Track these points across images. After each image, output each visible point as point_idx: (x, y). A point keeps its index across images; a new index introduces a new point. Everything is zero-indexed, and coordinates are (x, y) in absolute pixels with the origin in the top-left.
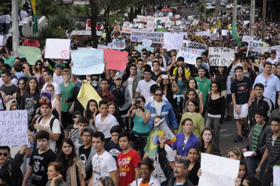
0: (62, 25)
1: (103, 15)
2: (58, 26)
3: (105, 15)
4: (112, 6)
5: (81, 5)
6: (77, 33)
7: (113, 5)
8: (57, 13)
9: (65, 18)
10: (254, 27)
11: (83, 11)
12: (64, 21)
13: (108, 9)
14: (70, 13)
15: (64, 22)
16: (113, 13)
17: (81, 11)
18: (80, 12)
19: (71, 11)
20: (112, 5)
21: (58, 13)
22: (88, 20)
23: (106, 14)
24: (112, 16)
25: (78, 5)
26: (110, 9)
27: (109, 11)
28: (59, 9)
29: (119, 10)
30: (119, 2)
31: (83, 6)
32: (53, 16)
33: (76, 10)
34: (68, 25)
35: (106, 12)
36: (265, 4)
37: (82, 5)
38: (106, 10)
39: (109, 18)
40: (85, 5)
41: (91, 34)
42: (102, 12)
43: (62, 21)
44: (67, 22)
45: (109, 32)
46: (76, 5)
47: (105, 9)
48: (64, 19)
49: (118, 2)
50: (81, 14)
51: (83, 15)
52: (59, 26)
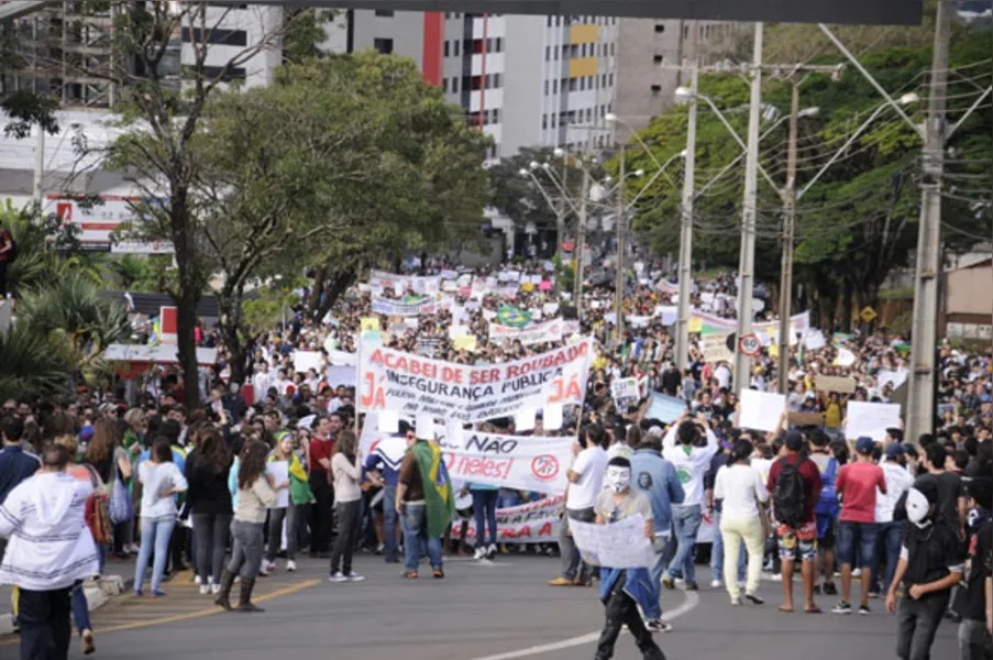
0: (71, 326)
1: (220, 292)
2: (53, 328)
3: (227, 291)
4: (254, 260)
5: (137, 254)
6: (131, 352)
7: (256, 257)
8: (54, 283)
9: (82, 302)
10: (750, 347)
11: (145, 278)
12: (78, 310)
13: (239, 272)
14: (99, 284)
15: (78, 315)
16: (256, 285)
17: (136, 276)
18: (132, 280)
19: (101, 278)
20: (252, 256)
21: (57, 280)
22: (162, 308)
23: (231, 289)
24: (254, 295)
25: (127, 257)
26: (245, 272)
27: (241, 278)
28: (60, 267)
29: (278, 277)
30: (280, 249)
31: (147, 258)
32: (38, 294)
33: (118, 274)
34: (93, 323)
35: (231, 282)
36: (787, 269)
37: (140, 256)
38: (232, 274)
39: (243, 305)
40: (151, 255)
41: (175, 359)
42: (218, 282)
43: (69, 312)
44: (89, 315)
45: (240, 351)
46: (121, 257)
47: (228, 271)
48: (79, 303)
49: (275, 248)
50: (137, 287)
51: (146, 292)
52: (59, 326)
